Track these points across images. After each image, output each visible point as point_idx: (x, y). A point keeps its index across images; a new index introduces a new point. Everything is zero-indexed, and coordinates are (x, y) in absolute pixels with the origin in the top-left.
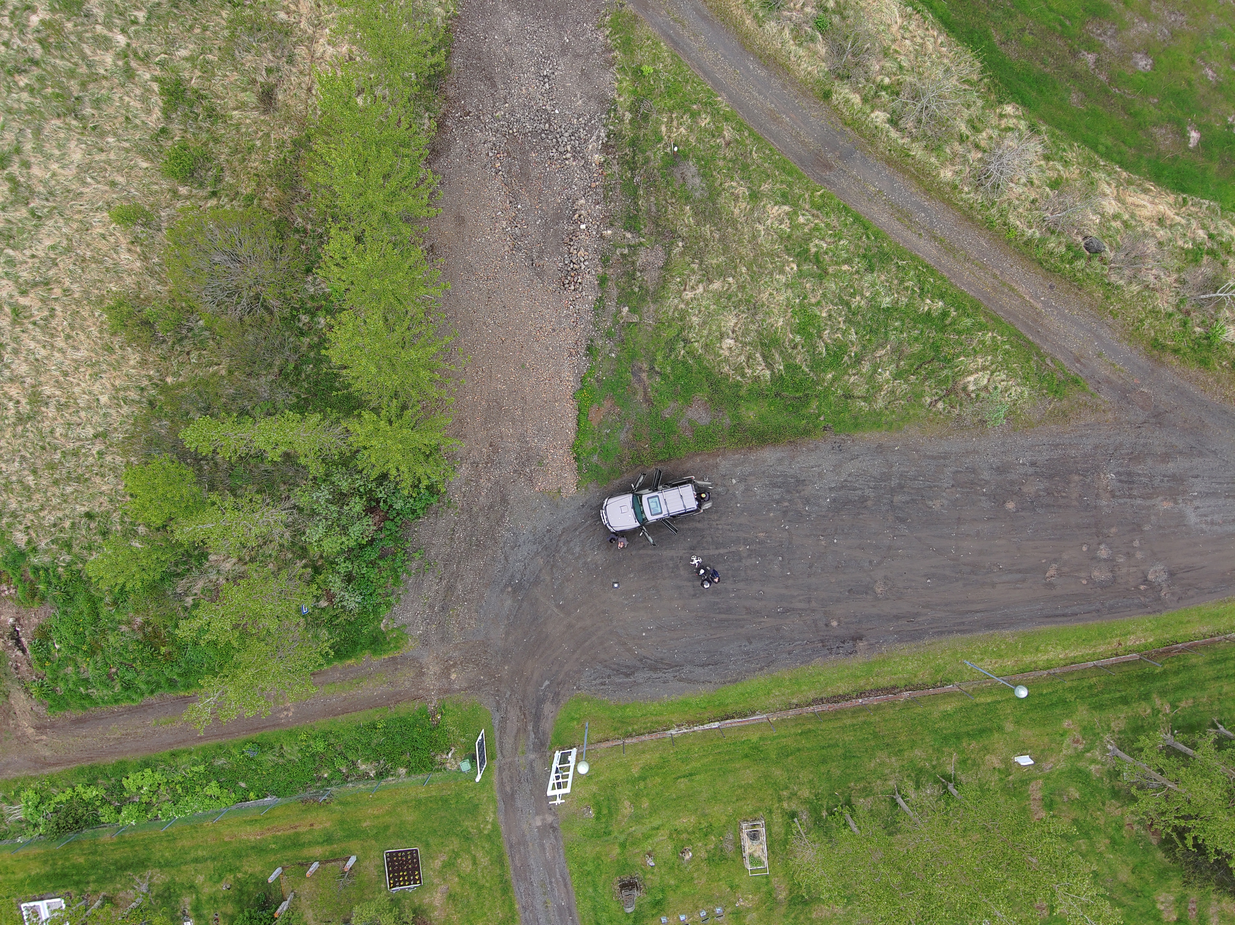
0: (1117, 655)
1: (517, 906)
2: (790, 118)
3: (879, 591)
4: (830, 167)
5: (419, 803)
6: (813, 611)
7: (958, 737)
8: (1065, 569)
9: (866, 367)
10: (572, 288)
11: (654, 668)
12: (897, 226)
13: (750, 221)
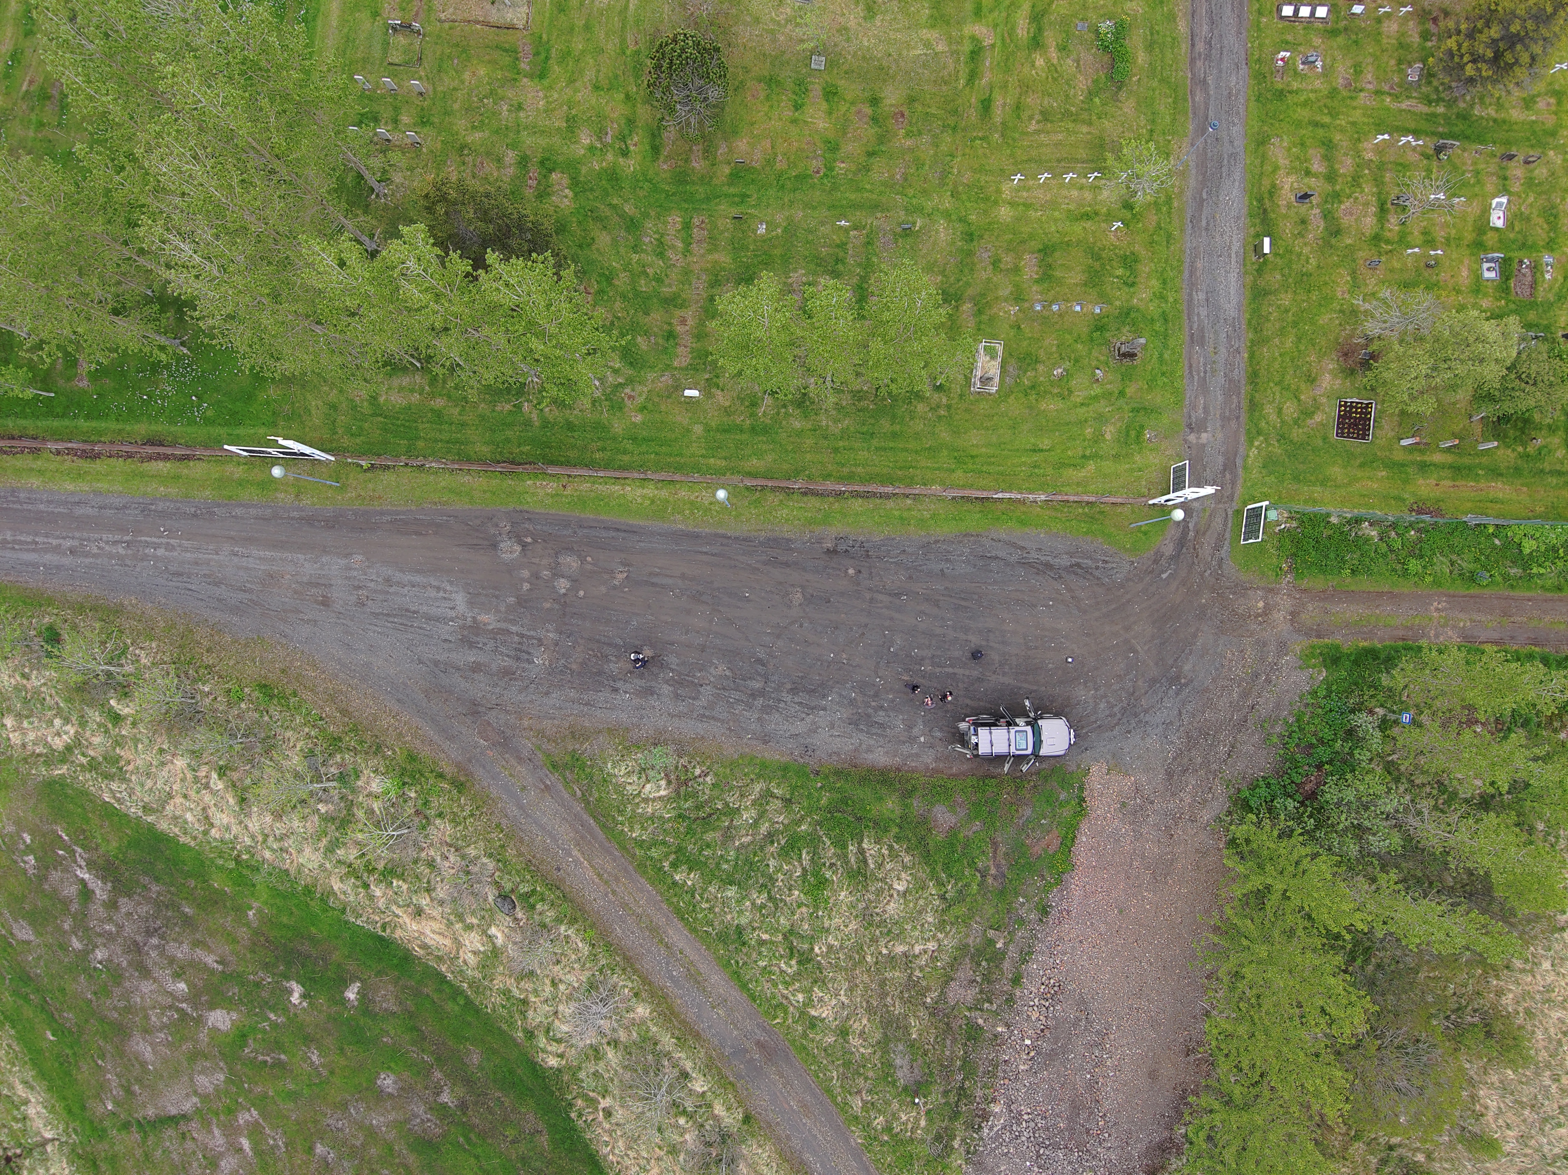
0: (569, 476)
1: (1246, 355)
2: (789, 1104)
3: (799, 595)
4: (758, 1043)
5: (1323, 482)
6: (870, 589)
7: (753, 430)
8: (606, 576)
9: (764, 828)
10: (1052, 981)
11: (1049, 566)
12: (703, 967)
13: (853, 1008)
